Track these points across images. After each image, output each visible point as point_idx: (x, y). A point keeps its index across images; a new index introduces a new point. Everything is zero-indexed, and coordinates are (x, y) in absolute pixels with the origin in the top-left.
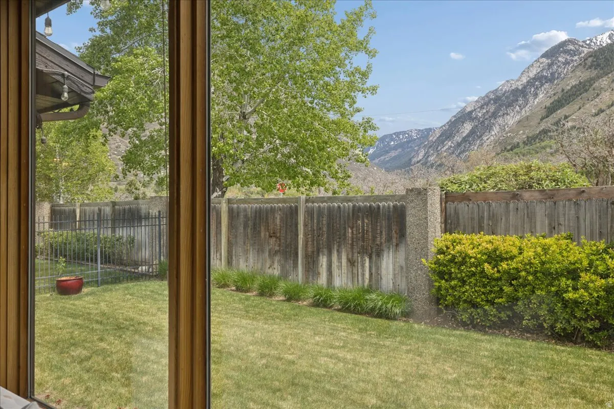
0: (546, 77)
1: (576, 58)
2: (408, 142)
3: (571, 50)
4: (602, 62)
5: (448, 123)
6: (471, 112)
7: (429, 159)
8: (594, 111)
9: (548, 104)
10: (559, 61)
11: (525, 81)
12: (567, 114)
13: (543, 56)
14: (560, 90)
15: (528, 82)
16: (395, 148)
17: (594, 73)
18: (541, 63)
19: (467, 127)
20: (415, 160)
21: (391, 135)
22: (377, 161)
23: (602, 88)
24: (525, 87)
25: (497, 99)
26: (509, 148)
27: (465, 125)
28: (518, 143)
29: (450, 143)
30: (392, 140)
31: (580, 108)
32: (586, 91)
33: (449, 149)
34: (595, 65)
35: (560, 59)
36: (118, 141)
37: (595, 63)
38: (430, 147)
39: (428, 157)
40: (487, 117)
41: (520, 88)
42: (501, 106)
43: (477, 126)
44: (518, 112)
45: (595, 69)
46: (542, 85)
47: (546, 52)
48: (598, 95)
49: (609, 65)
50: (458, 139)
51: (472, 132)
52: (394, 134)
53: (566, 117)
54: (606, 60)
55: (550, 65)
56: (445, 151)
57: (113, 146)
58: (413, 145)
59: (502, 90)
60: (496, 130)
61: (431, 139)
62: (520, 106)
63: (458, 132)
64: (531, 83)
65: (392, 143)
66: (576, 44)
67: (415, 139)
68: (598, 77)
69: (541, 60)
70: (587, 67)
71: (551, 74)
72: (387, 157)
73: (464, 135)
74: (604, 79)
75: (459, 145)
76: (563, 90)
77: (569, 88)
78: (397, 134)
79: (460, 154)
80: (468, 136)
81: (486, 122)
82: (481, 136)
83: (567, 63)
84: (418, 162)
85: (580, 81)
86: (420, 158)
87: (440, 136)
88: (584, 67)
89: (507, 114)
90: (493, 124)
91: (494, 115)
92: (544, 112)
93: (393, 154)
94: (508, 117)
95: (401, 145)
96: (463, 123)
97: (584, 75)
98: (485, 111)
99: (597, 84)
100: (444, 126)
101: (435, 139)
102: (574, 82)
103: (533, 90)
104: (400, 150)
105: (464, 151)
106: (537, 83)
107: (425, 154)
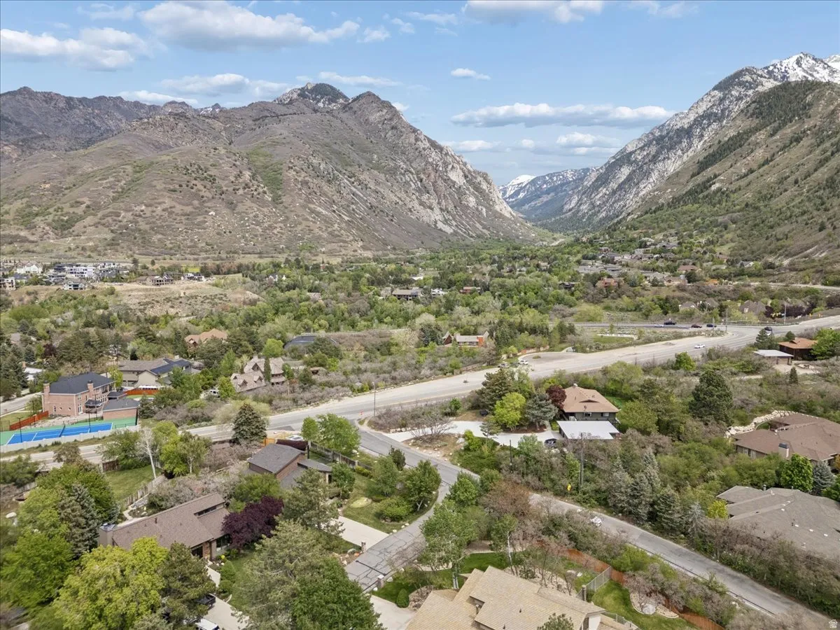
0: (716, 115)
1: (750, 92)
2: (562, 185)
3: (747, 82)
4: (765, 110)
5: (605, 165)
6: (631, 153)
7: (581, 208)
8: (744, 171)
9: (701, 159)
10: (732, 96)
11: (692, 118)
12: (717, 173)
13: (715, 89)
14: (717, 142)
15: (695, 120)
16: (548, 192)
17: (755, 122)
18: (713, 97)
19: (625, 171)
20: (567, 207)
21: (544, 177)
22: (527, 207)
23: (758, 143)
24: (691, 127)
25: (659, 140)
26: (653, 208)
27: (622, 170)
28: (663, 204)
29: (604, 190)
30: (545, 182)
31: (731, 166)
32: (741, 146)
33: (603, 197)
34: (757, 114)
35: (733, 93)
36: (256, 209)
37: (757, 111)
38: (583, 194)
39: (581, 205)
40: (647, 160)
41: (686, 126)
42: (662, 148)
43: (634, 171)
44: (680, 157)
45: (757, 117)
46: (709, 125)
47: (720, 83)
48: (752, 152)
49: (771, 114)
50: (614, 185)
51: (629, 179)
52: (548, 175)
53: (716, 176)
54: (770, 106)
55: (722, 100)
56: (599, 200)
57: (251, 215)
58: (568, 189)
59: (669, 125)
60: (654, 177)
61: (585, 183)
62: (682, 150)
63: (614, 177)
64: (697, 122)
65: (545, 186)
66: (755, 73)
67: (570, 182)
68: (757, 129)
69: (713, 93)
70: (749, 114)
71: (722, 110)
72: (538, 202)
73: (621, 180)
74: (761, 132)
75: (614, 192)
76: (720, 142)
77: (726, 139)
78: (551, 176)
79: (613, 203)
80: (624, 183)
81: (645, 167)
82: (638, 183)
83: (739, 99)
84: (570, 210)
85: (739, 133)
86: (573, 205)
87: (596, 181)
88: (746, 115)
89: (668, 158)
90: (652, 170)
91: (654, 159)
92: (695, 168)
93: (545, 198)
94: (669, 161)
95: (554, 189)
96: (621, 166)
97: (744, 124)
98: (645, 153)
99: (753, 138)
100: (602, 168)
101: (590, 183)
102: (732, 133)
103: (698, 130)
104: (552, 194)
105: (619, 200)
106: (705, 121)
107: (579, 201)
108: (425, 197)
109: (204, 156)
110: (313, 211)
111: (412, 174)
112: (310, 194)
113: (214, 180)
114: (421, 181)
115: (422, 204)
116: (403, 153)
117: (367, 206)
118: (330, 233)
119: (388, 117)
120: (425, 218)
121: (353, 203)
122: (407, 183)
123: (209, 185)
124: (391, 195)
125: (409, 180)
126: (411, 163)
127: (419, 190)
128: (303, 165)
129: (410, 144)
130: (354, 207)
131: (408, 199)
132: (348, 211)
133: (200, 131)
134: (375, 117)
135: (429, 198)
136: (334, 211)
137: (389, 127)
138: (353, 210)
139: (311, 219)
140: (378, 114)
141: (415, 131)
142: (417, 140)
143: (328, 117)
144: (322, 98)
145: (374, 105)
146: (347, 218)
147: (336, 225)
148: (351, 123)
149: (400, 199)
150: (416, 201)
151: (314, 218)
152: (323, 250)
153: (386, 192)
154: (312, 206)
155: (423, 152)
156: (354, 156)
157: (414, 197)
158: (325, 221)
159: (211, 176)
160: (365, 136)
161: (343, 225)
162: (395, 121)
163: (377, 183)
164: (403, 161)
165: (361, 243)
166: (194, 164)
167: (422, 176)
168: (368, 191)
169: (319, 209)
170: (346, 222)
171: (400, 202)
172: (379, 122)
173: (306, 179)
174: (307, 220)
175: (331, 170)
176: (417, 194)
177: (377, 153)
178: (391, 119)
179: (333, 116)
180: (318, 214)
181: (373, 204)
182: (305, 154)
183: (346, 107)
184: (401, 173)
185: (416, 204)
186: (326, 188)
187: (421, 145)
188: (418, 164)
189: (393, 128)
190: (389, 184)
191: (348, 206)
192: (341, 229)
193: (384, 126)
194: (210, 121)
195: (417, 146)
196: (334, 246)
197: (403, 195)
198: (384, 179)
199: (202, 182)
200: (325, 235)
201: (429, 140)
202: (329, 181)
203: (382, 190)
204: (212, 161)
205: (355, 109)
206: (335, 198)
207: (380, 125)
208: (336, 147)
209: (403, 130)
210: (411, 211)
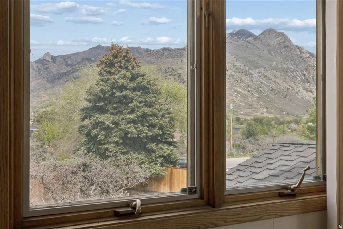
108: (307, 85)
109: (176, 64)
110: (235, 91)
111: (298, 72)
112: (234, 81)
113: (180, 75)
114: (304, 75)
115: (305, 89)
116: (292, 60)
117: (270, 89)
118: (246, 104)
119: (282, 41)
120: (307, 98)
121: (260, 87)
122: (295, 77)
123: (177, 78)
124: (285, 84)
125: (296, 75)
126: (297, 66)
127: (303, 81)
128: (230, 66)
129: (297, 55)
130: (261, 89)
131: (296, 87)
132: (257, 92)
133: (175, 56)
134: (274, 41)
135: (310, 86)
136: (249, 91)
137: (282, 46)
138: (261, 91)
139: (234, 95)
140: (276, 40)
141: (299, 48)
142: (301, 52)
143: (245, 43)
144: (241, 37)
145: (273, 35)
146: (257, 95)
147: (250, 99)
148: (259, 46)
149: (290, 86)
150: (301, 87)
151: (236, 95)
152: (242, 112)
153: (281, 82)
154: (236, 88)
155: (305, 59)
156: (260, 63)
157: (300, 85)
158: (243, 96)
159: (178, 73)
160: (268, 52)
161: (255, 99)
162: (287, 42)
163: (275, 77)
164: (292, 65)
165: (265, 110)
166: (170, 68)
167: (305, 73)
168: (270, 81)
169: (240, 90)
170: (256, 97)
171: (291, 88)
172: (277, 44)
173: (232, 73)
174: (232, 96)
175: (247, 69)
176: (302, 83)
177: (275, 61)
178: (283, 42)
179: (248, 42)
180: (239, 92)
181: (273, 88)
182: (232, 61)
183: (257, 38)
184: (291, 72)
185: (301, 89)
186: (244, 78)
187: (304, 56)
188: (302, 66)
189: (285, 47)
190: (283, 78)
191: (258, 89)
192: (253, 101)
193: (280, 46)
194: (180, 51)
195: (301, 56)
196: (249, 110)
197: (292, 84)
198: (280, 75)
199: (173, 77)
200: (243, 104)
201: (309, 53)
202: (246, 75)
203: (278, 81)
204: (179, 66)
205: (261, 38)
206: (249, 83)
207: (277, 46)
208: (250, 59)
209: (292, 47)
210: (298, 94)
